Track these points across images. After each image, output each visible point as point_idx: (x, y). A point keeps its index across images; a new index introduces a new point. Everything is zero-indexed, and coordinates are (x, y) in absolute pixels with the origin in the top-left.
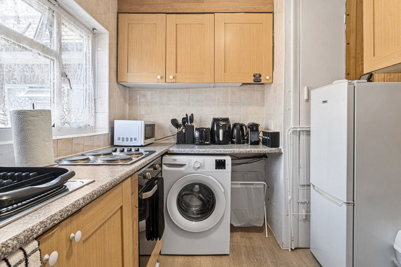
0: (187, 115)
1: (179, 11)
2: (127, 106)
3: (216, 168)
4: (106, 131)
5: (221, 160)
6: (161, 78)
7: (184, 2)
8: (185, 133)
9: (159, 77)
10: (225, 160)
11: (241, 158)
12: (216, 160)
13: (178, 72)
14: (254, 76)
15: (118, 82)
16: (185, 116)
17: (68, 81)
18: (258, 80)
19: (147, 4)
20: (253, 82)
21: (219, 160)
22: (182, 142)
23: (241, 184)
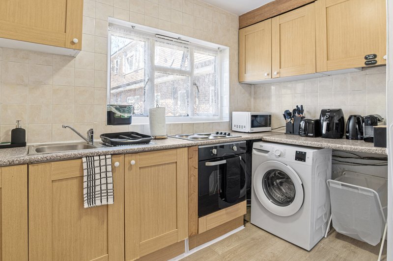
0: (297, 106)
1: (282, 12)
2: (252, 100)
3: (296, 160)
4: (228, 120)
5: (302, 152)
6: (268, 74)
7: (286, 2)
8: (293, 124)
9: (266, 75)
10: (305, 153)
11: (364, 158)
12: (297, 152)
13: (282, 67)
14: (366, 58)
15: (240, 82)
16: (296, 108)
17: (196, 88)
18: (371, 62)
19: (257, 15)
20: (365, 66)
21: (300, 152)
22: (290, 133)
23: (342, 185)
